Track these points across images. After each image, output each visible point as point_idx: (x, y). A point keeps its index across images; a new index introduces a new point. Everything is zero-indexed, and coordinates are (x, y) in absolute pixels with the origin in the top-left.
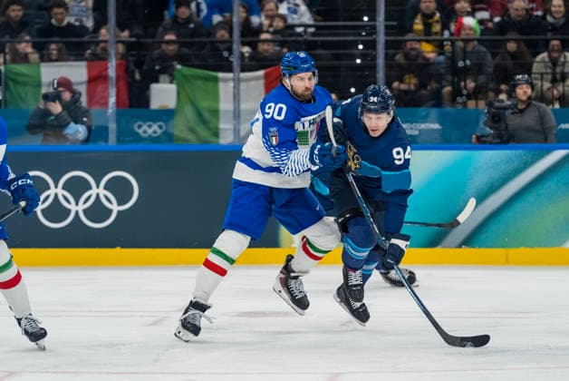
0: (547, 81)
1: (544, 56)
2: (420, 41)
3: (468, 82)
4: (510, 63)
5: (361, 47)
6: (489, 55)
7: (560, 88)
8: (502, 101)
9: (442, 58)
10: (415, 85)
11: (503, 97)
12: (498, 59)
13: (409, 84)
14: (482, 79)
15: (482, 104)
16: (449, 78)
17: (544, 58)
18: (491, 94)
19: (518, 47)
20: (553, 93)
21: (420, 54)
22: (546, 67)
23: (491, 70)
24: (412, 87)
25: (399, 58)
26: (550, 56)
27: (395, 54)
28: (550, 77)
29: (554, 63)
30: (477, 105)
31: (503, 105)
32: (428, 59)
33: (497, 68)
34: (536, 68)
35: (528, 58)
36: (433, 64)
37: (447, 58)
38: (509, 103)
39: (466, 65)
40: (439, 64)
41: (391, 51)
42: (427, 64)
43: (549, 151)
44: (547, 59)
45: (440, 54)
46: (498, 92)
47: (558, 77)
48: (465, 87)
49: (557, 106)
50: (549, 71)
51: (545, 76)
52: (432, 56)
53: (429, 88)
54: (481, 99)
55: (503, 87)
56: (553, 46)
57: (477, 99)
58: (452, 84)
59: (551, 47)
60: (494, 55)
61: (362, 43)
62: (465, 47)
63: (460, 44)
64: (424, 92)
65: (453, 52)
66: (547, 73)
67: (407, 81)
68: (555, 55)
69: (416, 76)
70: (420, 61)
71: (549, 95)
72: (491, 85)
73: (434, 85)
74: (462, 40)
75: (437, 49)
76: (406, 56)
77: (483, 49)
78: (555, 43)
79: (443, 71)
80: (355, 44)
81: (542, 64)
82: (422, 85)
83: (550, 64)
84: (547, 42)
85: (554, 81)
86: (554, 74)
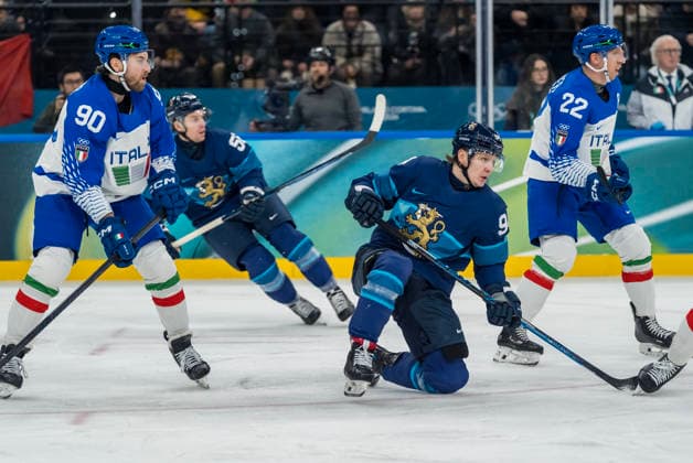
0: (340, 55)
1: (337, 25)
2: (185, 7)
3: (245, 57)
4: (295, 34)
5: (113, 15)
6: (269, 25)
7: (357, 64)
8: (285, 80)
9: (212, 28)
10: (181, 61)
11: (287, 75)
12: (280, 30)
13: (172, 59)
14: (261, 52)
15: (261, 83)
16: (221, 52)
17: (337, 27)
18: (272, 72)
19: (307, 14)
20: (347, 70)
21: (186, 24)
22: (340, 38)
23: (271, 41)
24: (177, 64)
25: (161, 28)
26: (345, 25)
27: (156, 24)
28: (344, 51)
29: (350, 34)
30: (255, 85)
31: (287, 84)
32: (195, 30)
33: (280, 39)
34: (328, 39)
35: (317, 27)
36: (202, 35)
37: (218, 28)
38: (293, 82)
39: (241, 36)
40: (209, 35)
41: (150, 20)
42: (195, 35)
43: (343, 140)
44: (341, 29)
45: (210, 23)
46: (281, 69)
47: (354, 50)
48: (241, 62)
49: (352, 85)
50: (344, 43)
51: (339, 50)
52: (200, 25)
53: (197, 64)
54: (262, 77)
55: (287, 63)
56: (349, 13)
57: (255, 78)
58: (225, 59)
59: (345, 15)
60: (276, 24)
61: (115, 10)
62: (240, 14)
63: (234, 10)
64: (191, 70)
65: (226, 20)
66: (340, 46)
67: (170, 56)
68: (352, 24)
69: (181, 50)
70: (187, 32)
71: (342, 72)
72: (273, 61)
73: (202, 60)
74: (236, 6)
75: (205, 17)
76: (170, 25)
77: (262, 17)
78: (352, 9)
79: (212, 43)
80: (107, 11)
81: (334, 36)
82: (188, 61)
83: (344, 35)
84: (342, 8)
85: (350, 56)
86: (349, 47)
